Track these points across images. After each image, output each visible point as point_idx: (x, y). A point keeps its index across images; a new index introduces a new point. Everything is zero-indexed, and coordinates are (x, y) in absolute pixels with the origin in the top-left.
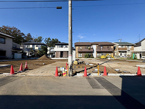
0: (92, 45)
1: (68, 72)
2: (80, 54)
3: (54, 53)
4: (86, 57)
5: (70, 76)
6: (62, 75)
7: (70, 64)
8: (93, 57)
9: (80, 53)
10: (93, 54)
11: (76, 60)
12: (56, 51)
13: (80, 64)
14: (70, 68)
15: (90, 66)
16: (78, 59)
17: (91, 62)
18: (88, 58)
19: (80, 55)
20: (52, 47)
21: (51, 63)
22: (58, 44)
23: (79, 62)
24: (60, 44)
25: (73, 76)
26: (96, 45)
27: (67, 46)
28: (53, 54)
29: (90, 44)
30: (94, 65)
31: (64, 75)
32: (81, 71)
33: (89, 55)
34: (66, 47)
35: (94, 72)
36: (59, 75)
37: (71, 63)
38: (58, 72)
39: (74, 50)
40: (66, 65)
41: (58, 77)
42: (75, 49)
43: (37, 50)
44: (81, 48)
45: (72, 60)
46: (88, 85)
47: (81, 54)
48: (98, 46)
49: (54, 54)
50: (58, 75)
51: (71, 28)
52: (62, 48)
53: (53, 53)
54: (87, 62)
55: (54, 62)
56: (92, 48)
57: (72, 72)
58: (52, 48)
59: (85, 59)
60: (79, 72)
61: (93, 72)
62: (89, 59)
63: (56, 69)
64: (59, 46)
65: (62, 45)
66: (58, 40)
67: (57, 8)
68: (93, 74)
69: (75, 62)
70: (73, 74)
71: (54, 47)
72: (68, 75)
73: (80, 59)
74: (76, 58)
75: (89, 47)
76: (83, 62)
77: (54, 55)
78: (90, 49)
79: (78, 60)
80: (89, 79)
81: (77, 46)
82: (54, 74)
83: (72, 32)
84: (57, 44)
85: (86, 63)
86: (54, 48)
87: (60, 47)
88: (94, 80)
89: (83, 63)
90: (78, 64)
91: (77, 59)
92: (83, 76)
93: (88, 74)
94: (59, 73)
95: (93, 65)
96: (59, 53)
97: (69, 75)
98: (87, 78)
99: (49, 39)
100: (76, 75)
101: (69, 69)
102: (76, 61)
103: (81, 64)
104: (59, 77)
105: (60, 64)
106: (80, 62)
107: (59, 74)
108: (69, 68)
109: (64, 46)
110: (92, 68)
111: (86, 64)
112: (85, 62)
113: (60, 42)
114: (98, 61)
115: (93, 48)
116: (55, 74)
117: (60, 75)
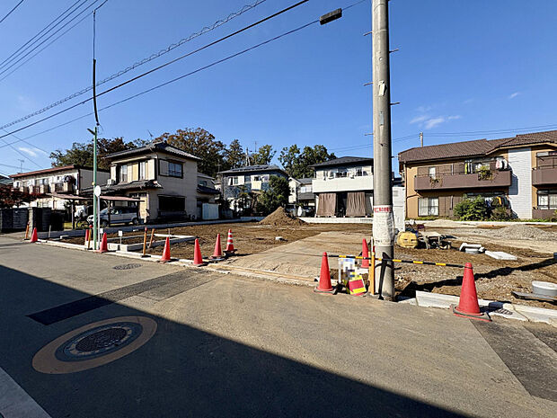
0: (506, 151)
1: (370, 279)
2: (430, 203)
3: (314, 201)
4: (461, 213)
5: (381, 298)
6: (344, 289)
7: (380, 244)
8: (513, 217)
9: (430, 198)
10: (511, 198)
11: (408, 229)
12: (318, 194)
13: (428, 246)
14: (384, 265)
15: (491, 261)
16: (418, 222)
17: (495, 242)
18: (478, 219)
19: (430, 207)
20: (306, 176)
21: (302, 236)
22: (326, 164)
23: (425, 240)
24: (333, 162)
25: (396, 299)
26: (533, 148)
27: (364, 169)
28: (310, 204)
29: (487, 150)
30: (518, 260)
31: (356, 291)
32: (439, 284)
33: (480, 204)
34: (359, 173)
35: (523, 298)
36: (334, 287)
37: (387, 244)
38: (328, 274)
39: (399, 182)
40: (361, 248)
41: (330, 294)
42: (400, 179)
43: (259, 193)
44: (433, 171)
45: (390, 230)
46: (489, 362)
47: (435, 202)
48: (545, 152)
49: (313, 204)
50: (330, 286)
51: (387, 88)
52: (341, 178)
53: (307, 201)
54: (471, 240)
55: (314, 233)
56: (502, 169)
57: (393, 280)
58: (304, 180)
59: (459, 223)
60: (428, 287)
61: (516, 296)
62: (480, 223)
63: (320, 260)
64: (329, 173)
65: (341, 167)
66: (326, 150)
67: (323, 22)
68: (518, 308)
69: (406, 239)
70: (396, 290)
71: (313, 176)
72: (372, 294)
73: (427, 223)
74: (407, 218)
75: (479, 167)
76: (448, 237)
77: (312, 207)
78: (488, 173)
79: (421, 227)
80: (494, 329)
81: (410, 164)
82: (316, 280)
83: (389, 104)
84: (322, 164)
85: (464, 245)
86: (314, 181)
87: (335, 175)
88: (531, 345)
89: (444, 244)
90: (421, 245)
91: (412, 222)
92: (457, 311)
93: (483, 303)
94: (332, 278)
95: (513, 257)
96: (333, 200)
97: (377, 291)
98: (481, 324)
99: (294, 149)
100: (414, 296)
101: (379, 269)
102: (407, 234)
103: (434, 247)
104: (336, 294)
105: (337, 240)
106: (431, 240)
107: (334, 282)
108: (377, 262)
109: (352, 171)
110: (506, 272)
111: (464, 249)
112: (460, 239)
113: (332, 157)
114: (545, 234)
115: (509, 169)
116: (318, 279)
117: (339, 288)
